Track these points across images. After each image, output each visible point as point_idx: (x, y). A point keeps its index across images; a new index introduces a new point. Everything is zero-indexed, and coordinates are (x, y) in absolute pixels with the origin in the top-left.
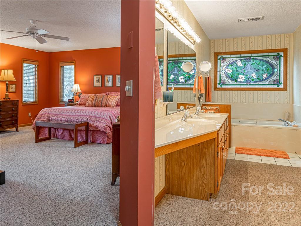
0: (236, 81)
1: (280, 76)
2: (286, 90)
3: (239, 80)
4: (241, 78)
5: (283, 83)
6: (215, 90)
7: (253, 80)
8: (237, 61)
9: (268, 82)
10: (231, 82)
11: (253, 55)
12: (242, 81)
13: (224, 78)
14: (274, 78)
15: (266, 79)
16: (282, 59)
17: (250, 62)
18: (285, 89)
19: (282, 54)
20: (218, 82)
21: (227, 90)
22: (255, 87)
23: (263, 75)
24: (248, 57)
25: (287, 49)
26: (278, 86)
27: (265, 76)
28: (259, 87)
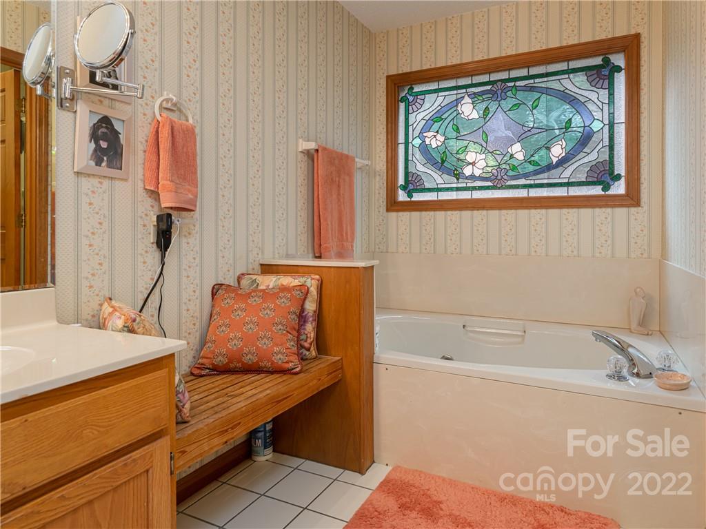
0: (458, 175)
1: (611, 147)
2: (637, 204)
3: (468, 171)
4: (473, 164)
5: (623, 174)
6: (388, 210)
7: (514, 168)
8: (458, 101)
9: (567, 173)
10: (439, 180)
11: (515, 74)
12: (477, 173)
13: (420, 166)
14: (592, 156)
15: (562, 162)
16: (620, 80)
17: (503, 102)
18: (632, 198)
19: (619, 60)
20: (401, 181)
21: (426, 210)
22: (522, 193)
23: (548, 149)
24: (496, 82)
25: (637, 36)
26: (606, 188)
27: (557, 151)
28: (534, 193)
